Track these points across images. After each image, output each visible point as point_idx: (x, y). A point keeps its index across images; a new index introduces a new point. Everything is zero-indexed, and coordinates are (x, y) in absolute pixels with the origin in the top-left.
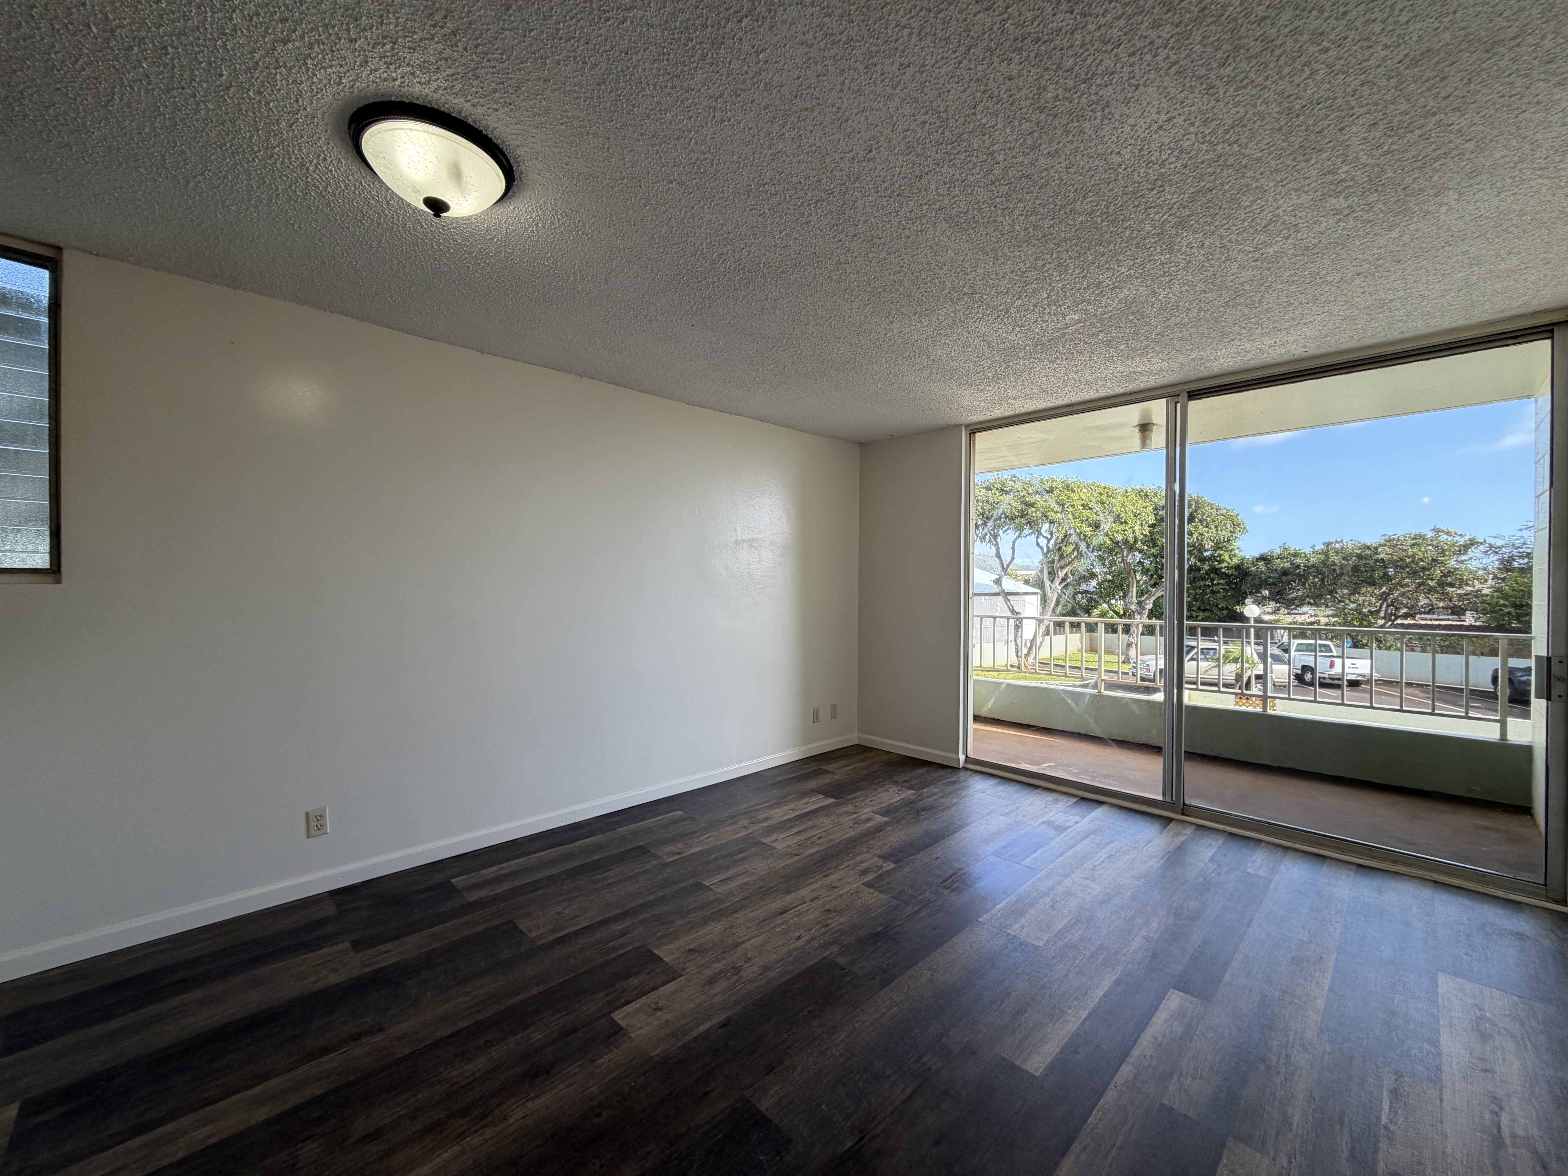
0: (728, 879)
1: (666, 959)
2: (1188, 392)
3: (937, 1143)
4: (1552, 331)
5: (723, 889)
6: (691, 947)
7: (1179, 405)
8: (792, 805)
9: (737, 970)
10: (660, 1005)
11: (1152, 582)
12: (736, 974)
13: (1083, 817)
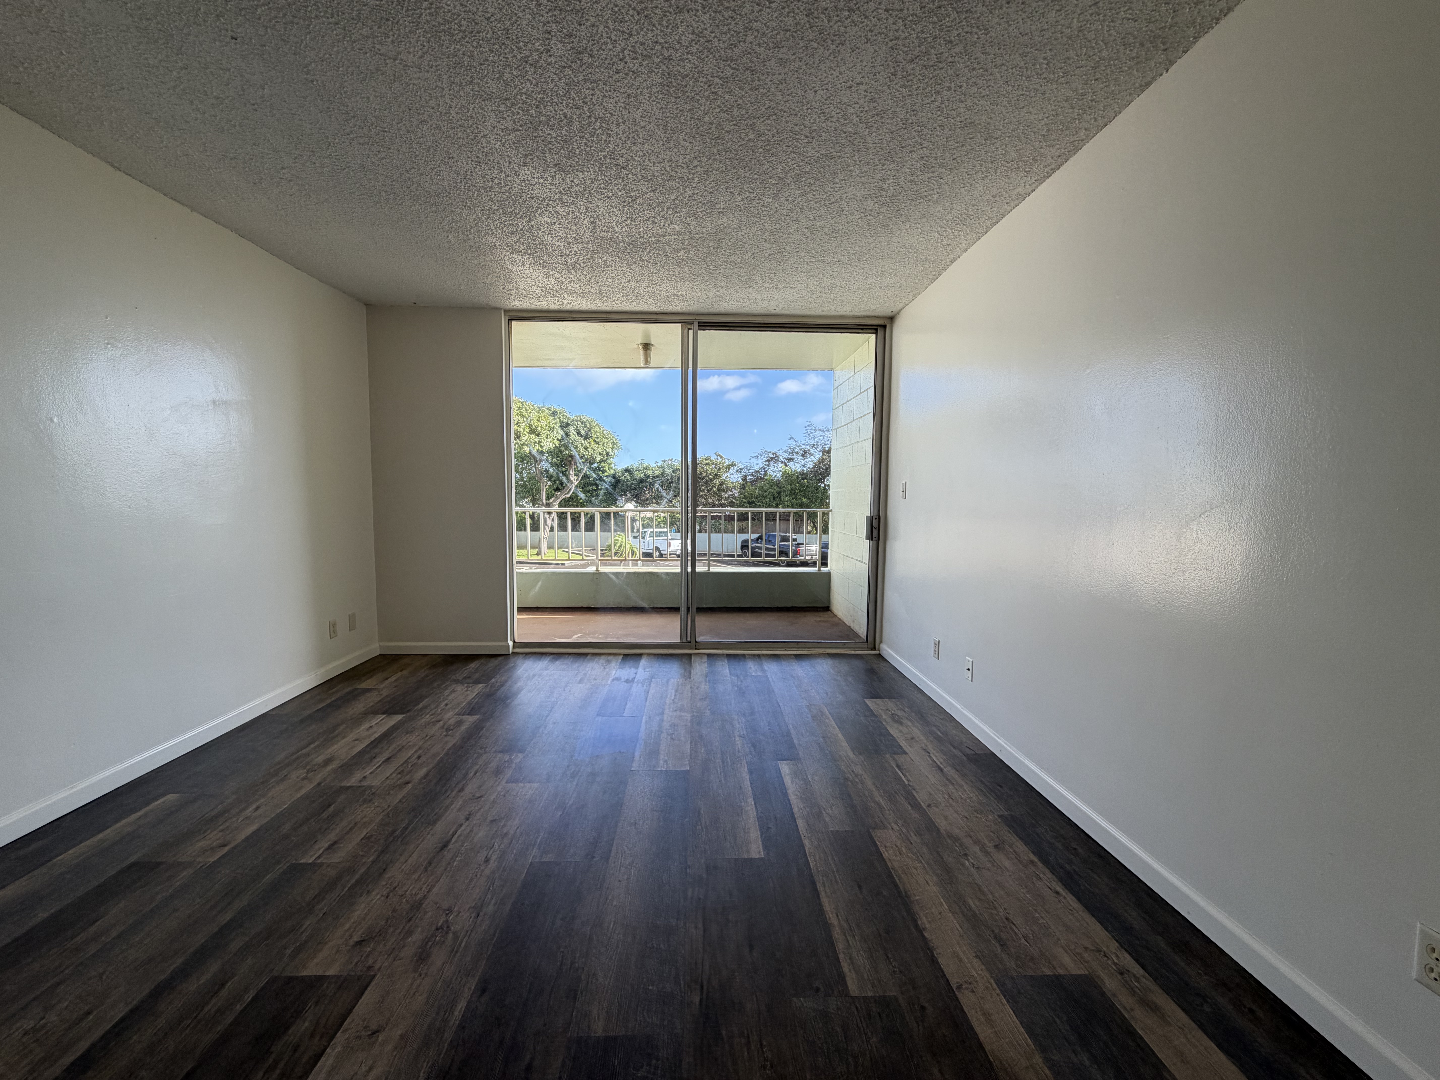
0: (335, 843)
1: (331, 972)
2: (699, 322)
3: (751, 947)
4: (876, 330)
5: (338, 857)
6: (356, 939)
7: (691, 332)
8: (352, 736)
9: (444, 928)
10: (374, 1027)
11: (555, 487)
12: (447, 933)
13: (637, 668)
